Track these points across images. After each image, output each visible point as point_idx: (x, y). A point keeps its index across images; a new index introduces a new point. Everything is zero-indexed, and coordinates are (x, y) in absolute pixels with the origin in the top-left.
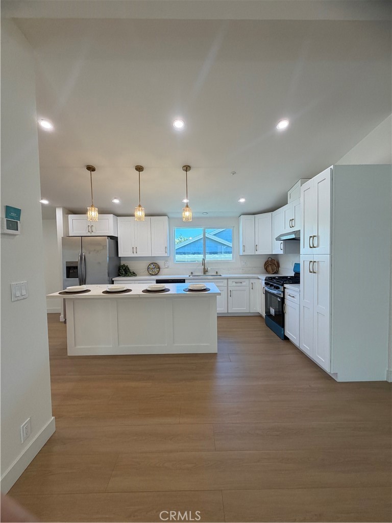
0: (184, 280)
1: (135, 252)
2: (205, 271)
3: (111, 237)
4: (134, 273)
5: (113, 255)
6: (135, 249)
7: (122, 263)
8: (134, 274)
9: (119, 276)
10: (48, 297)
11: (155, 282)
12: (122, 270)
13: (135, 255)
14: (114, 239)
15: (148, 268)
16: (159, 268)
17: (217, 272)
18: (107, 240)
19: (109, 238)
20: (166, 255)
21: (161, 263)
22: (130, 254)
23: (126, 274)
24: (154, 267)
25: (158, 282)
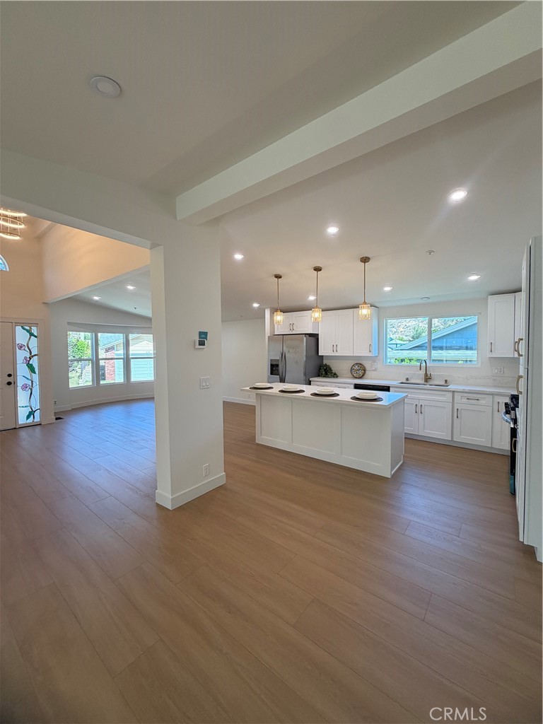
0: (389, 387)
1: (335, 350)
2: (427, 378)
3: (310, 335)
4: (335, 374)
5: (313, 352)
6: (335, 348)
7: (325, 362)
8: (335, 376)
9: (319, 376)
10: (242, 390)
11: (352, 386)
12: (323, 370)
13: (336, 354)
14: (315, 337)
15: (352, 369)
16: (365, 370)
17: (446, 381)
18: (305, 338)
19: (307, 336)
20: (370, 355)
21: (367, 365)
22: (329, 353)
23: (327, 374)
24: (359, 369)
25: (357, 387)
